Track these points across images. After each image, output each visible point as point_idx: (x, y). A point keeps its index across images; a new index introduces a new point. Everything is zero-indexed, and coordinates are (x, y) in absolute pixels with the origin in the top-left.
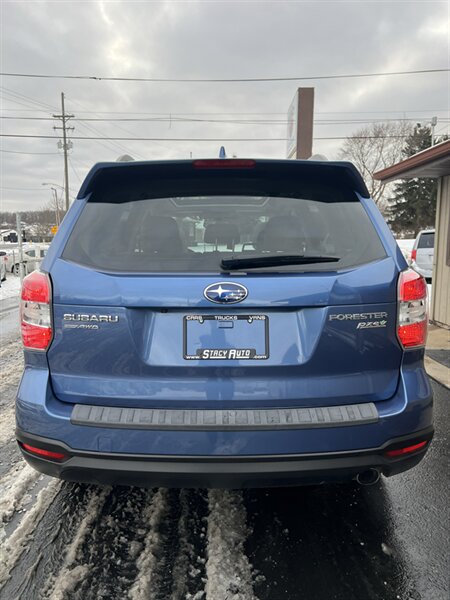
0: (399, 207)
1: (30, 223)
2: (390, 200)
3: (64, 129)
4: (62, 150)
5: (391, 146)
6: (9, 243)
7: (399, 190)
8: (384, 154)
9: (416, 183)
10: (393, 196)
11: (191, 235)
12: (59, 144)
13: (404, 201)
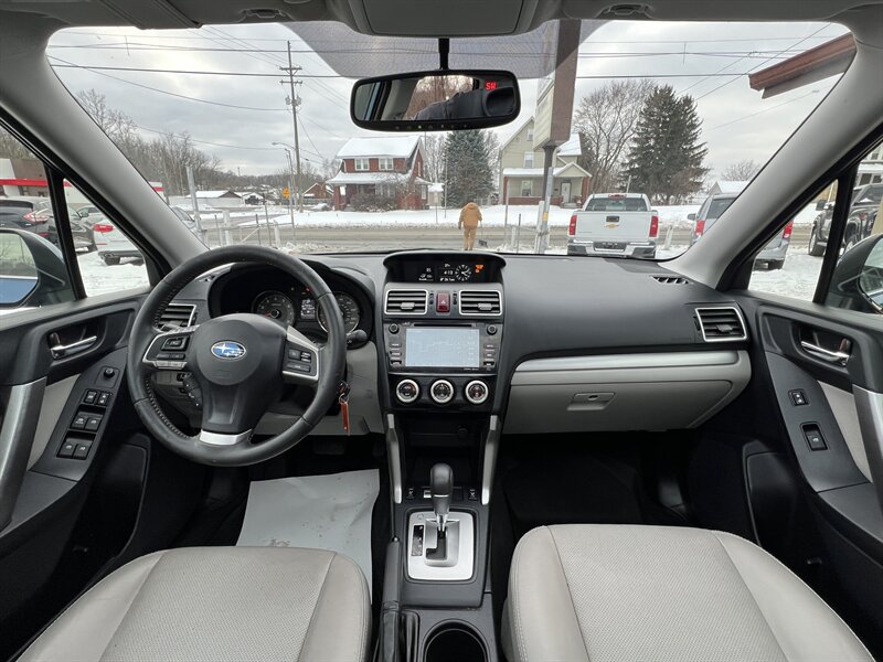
0: (632, 171)
1: (273, 186)
2: (623, 165)
3: (292, 83)
4: (291, 107)
5: (629, 106)
6: (250, 206)
7: (633, 154)
8: (622, 115)
9: (652, 148)
10: (627, 161)
11: (424, 198)
12: (287, 99)
13: (637, 166)
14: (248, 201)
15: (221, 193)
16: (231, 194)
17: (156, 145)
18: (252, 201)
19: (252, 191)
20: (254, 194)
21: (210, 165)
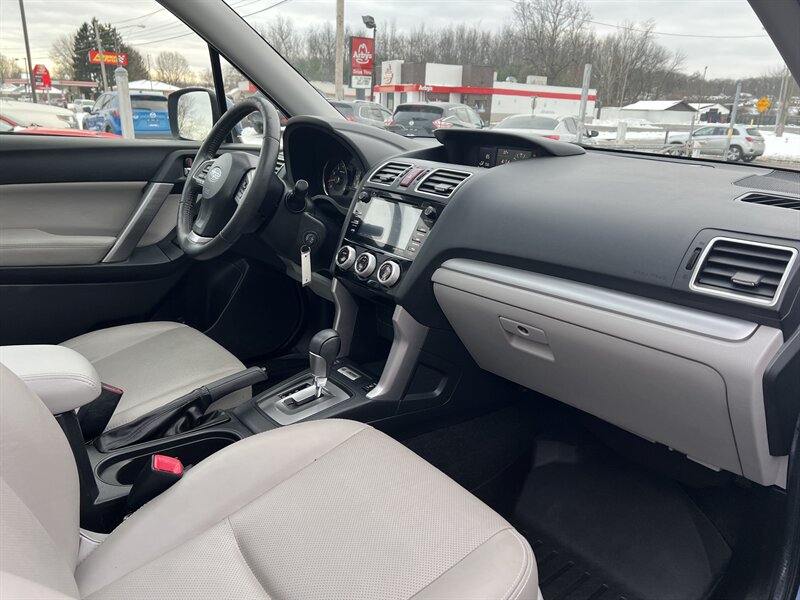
14: (705, 117)
15: (671, 103)
16: (684, 106)
17: (609, 41)
18: (712, 116)
19: (716, 102)
20: (717, 106)
21: (669, 65)
